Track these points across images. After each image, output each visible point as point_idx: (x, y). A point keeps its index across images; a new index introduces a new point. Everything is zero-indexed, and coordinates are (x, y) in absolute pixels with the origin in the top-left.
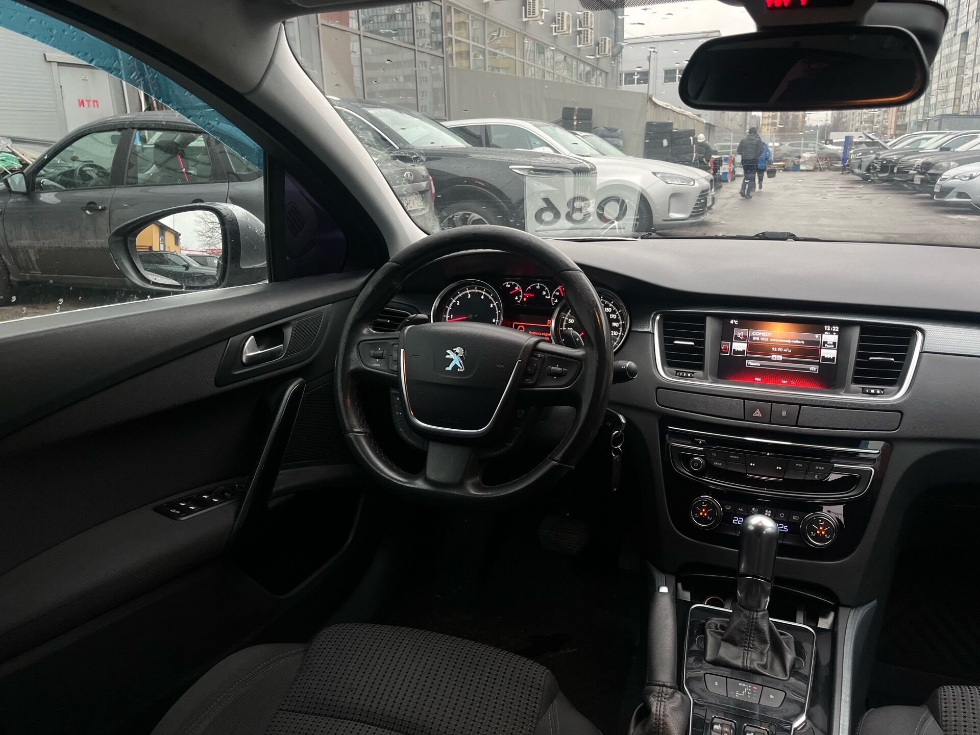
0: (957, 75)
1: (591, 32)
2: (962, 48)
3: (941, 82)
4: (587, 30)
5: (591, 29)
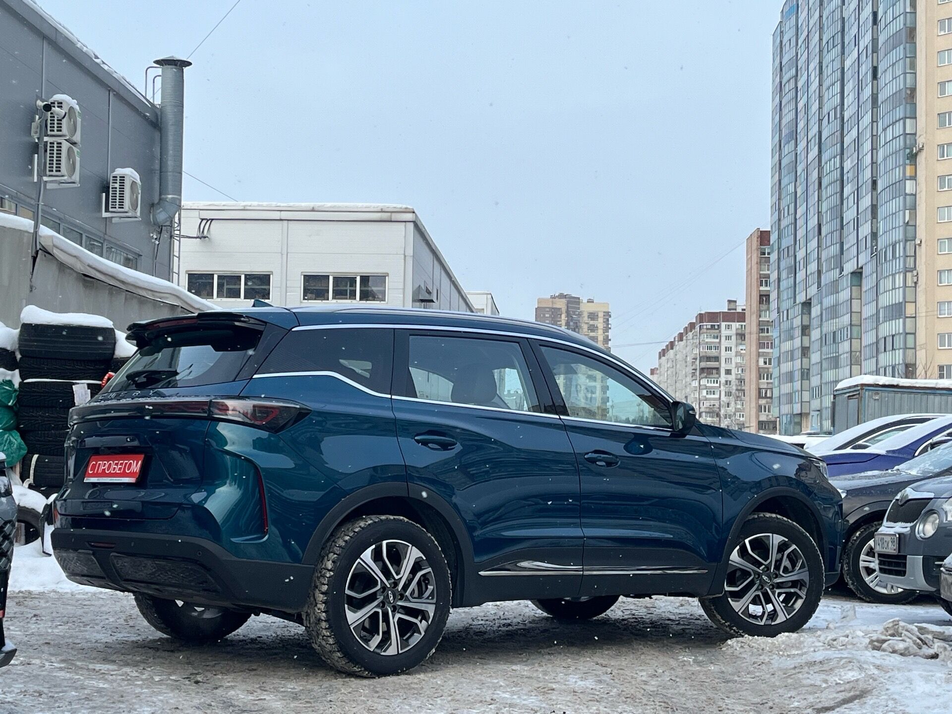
0: (851, 339)
2: (853, 297)
3: (824, 349)
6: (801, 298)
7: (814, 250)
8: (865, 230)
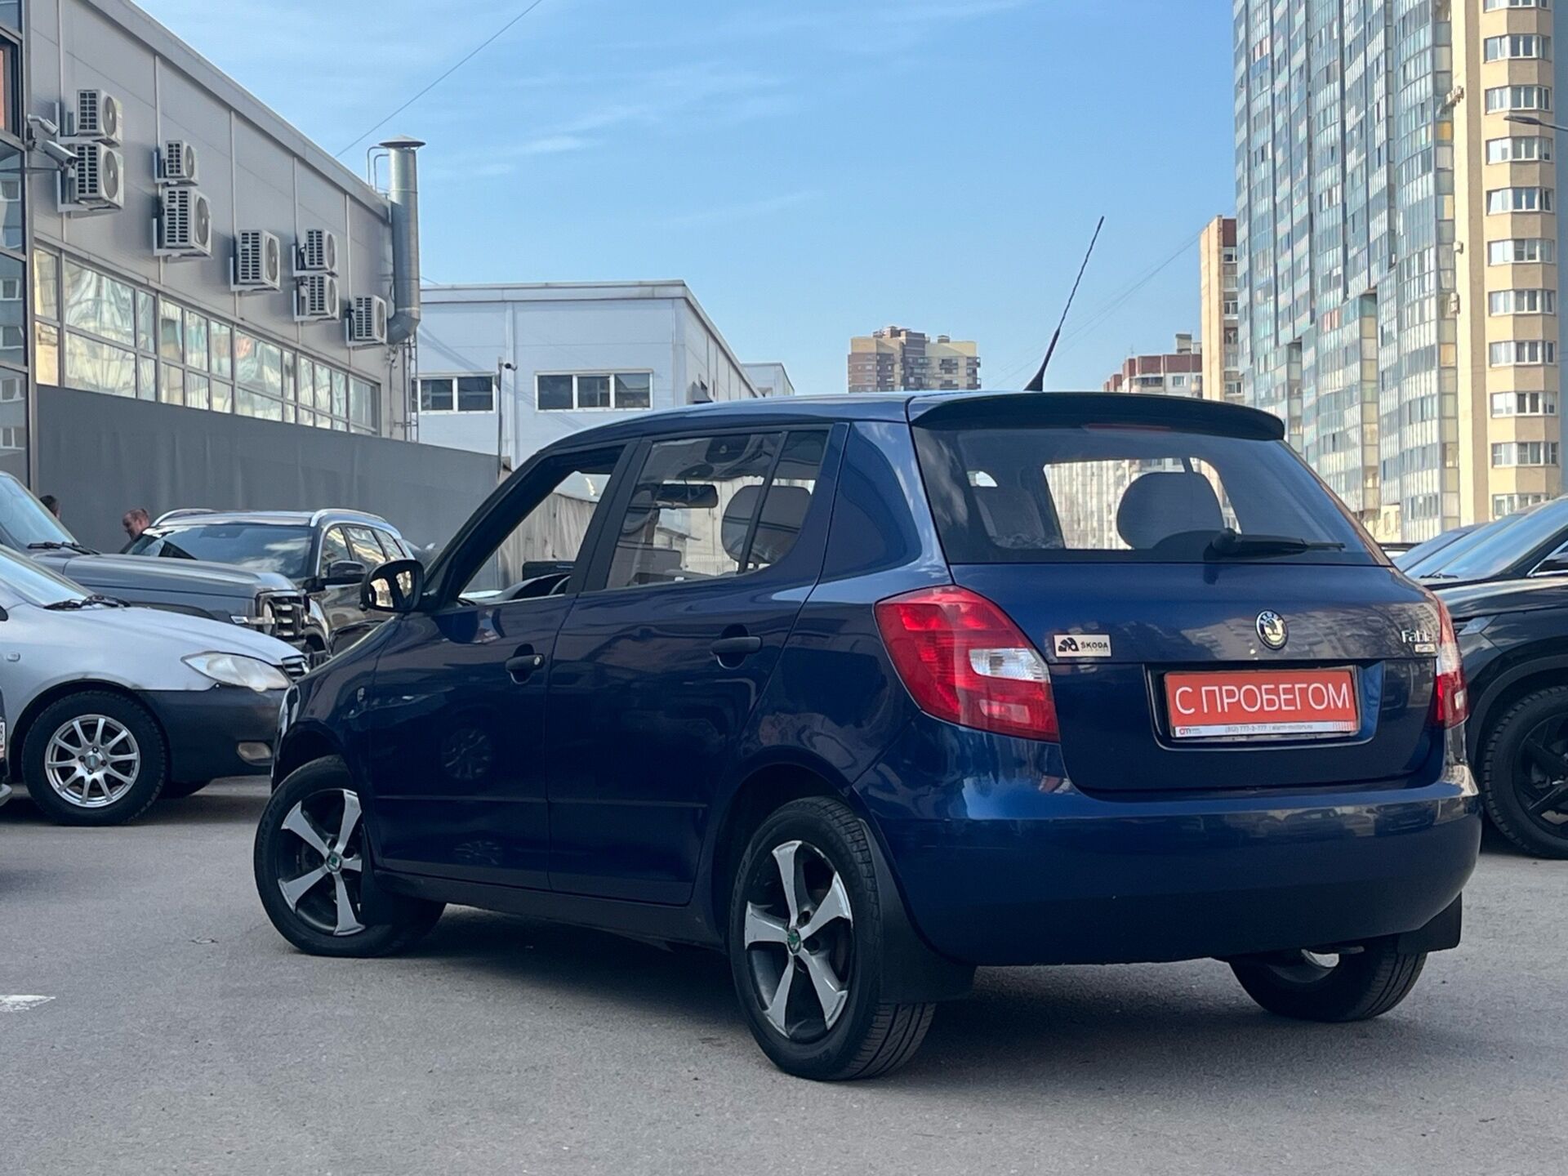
0: (1362, 402)
1: (331, 283)
2: (1364, 335)
4: (322, 278)
5: (332, 274)
6: (1286, 336)
7: (1303, 257)
8: (1379, 226)
